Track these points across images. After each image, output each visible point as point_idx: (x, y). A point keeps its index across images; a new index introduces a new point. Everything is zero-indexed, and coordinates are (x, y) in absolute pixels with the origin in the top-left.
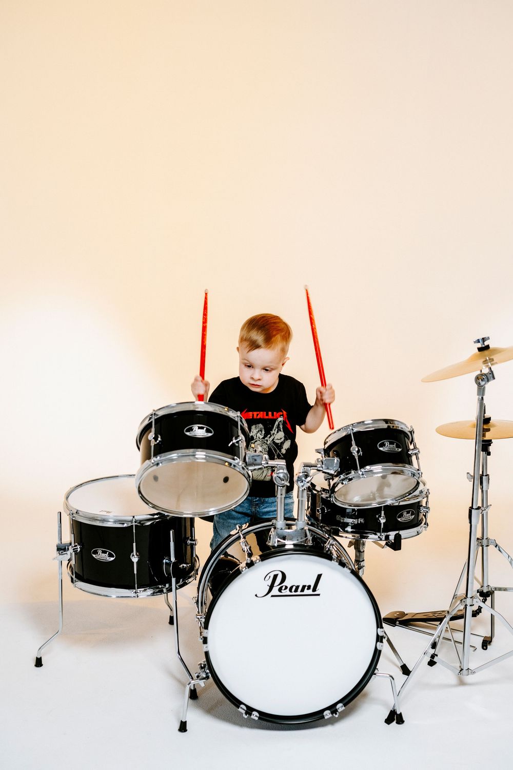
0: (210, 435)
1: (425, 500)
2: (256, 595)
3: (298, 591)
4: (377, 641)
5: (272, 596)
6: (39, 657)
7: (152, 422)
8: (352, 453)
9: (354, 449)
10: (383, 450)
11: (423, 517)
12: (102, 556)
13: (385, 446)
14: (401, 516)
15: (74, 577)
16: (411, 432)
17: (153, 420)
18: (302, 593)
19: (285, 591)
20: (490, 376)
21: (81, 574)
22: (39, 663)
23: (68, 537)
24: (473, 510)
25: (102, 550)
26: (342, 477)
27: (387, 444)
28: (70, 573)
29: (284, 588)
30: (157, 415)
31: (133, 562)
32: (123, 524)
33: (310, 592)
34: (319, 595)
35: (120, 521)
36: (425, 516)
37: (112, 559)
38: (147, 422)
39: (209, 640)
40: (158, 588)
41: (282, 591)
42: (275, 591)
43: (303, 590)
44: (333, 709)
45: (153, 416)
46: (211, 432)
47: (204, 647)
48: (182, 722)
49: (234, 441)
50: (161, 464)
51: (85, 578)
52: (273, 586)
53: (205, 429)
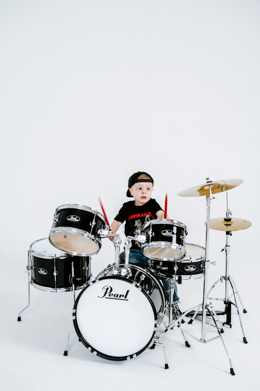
0: (78, 220)
2: (98, 296)
3: (118, 297)
4: (155, 327)
5: (106, 298)
6: (19, 317)
10: (164, 235)
12: (42, 272)
13: (166, 233)
14: (187, 268)
15: (32, 281)
16: (186, 228)
17: (56, 211)
19: (112, 296)
25: (42, 269)
29: (111, 295)
30: (59, 209)
32: (51, 258)
33: (124, 298)
34: (128, 300)
35: (49, 256)
37: (46, 273)
39: (77, 315)
41: (110, 296)
42: (107, 295)
43: (120, 297)
44: (132, 357)
45: (57, 209)
46: (79, 219)
47: (73, 317)
48: (65, 351)
49: (90, 224)
50: (55, 232)
51: (36, 282)
52: (106, 293)
53: (76, 217)
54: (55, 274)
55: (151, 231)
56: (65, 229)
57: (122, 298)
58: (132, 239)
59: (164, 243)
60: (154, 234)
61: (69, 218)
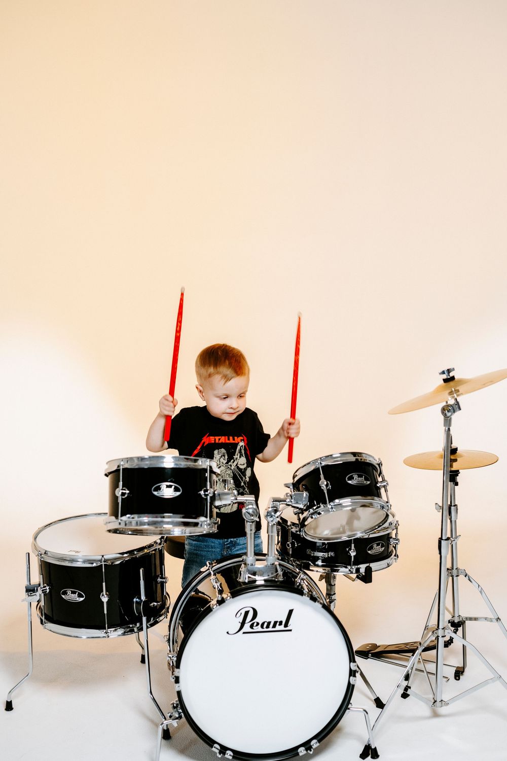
0: (178, 494)
1: (394, 532)
2: (228, 633)
3: (269, 627)
4: (350, 675)
5: (244, 633)
6: (9, 701)
8: (321, 487)
9: (323, 483)
10: (352, 483)
11: (393, 549)
12: (72, 597)
13: (353, 479)
14: (371, 548)
15: (43, 618)
16: (379, 465)
18: (274, 629)
19: (257, 627)
20: (456, 407)
21: (51, 616)
22: (9, 706)
23: (36, 578)
24: (442, 541)
25: (71, 591)
26: (311, 511)
27: (355, 477)
28: (40, 615)
29: (255, 624)
31: (103, 602)
32: (92, 563)
34: (291, 630)
35: (89, 560)
36: (395, 548)
37: (82, 599)
39: (181, 680)
40: (129, 627)
41: (254, 628)
42: (247, 628)
43: (274, 626)
44: (308, 746)
46: (179, 491)
47: (174, 688)
51: (55, 619)
52: (245, 623)
54: (105, 599)
55: (324, 479)
60: (330, 484)
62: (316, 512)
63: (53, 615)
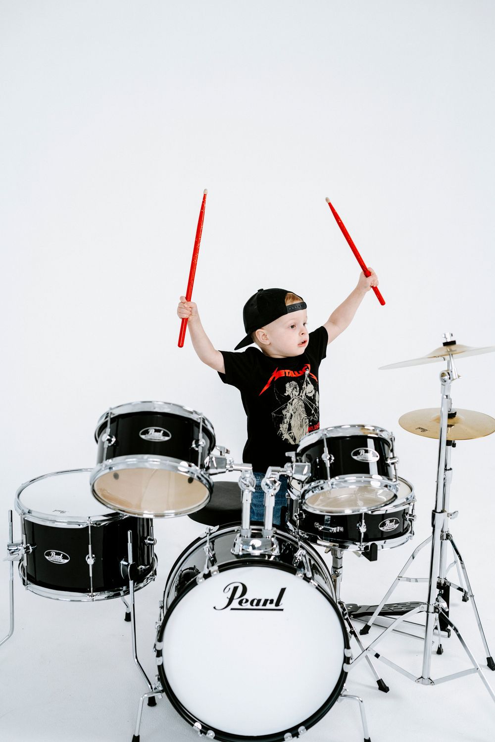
0: (167, 438)
1: (411, 508)
2: (215, 608)
3: (259, 604)
4: (344, 662)
5: (232, 609)
7: (107, 422)
8: (323, 460)
10: (357, 459)
11: (409, 526)
12: (56, 558)
13: (359, 454)
14: (384, 525)
15: (26, 579)
16: (392, 439)
17: (108, 419)
18: (264, 608)
19: (246, 604)
21: (34, 576)
23: (19, 536)
25: (56, 552)
26: (313, 484)
27: (362, 451)
28: (22, 574)
29: (244, 601)
30: (114, 414)
31: (89, 565)
32: (79, 525)
34: (282, 610)
35: (77, 522)
36: (411, 524)
37: (66, 561)
38: (103, 421)
39: (164, 653)
40: (115, 591)
41: (243, 604)
42: (235, 604)
43: (265, 604)
44: (295, 732)
45: (109, 414)
46: (168, 436)
47: (158, 661)
48: (134, 736)
49: (194, 446)
50: (113, 468)
51: (38, 580)
52: (233, 599)
53: (162, 432)
54: (90, 561)
55: (327, 452)
56: (132, 460)
57: (268, 606)
58: (280, 473)
59: (355, 478)
60: (333, 458)
61: (144, 433)
62: (318, 486)
63: (35, 576)
